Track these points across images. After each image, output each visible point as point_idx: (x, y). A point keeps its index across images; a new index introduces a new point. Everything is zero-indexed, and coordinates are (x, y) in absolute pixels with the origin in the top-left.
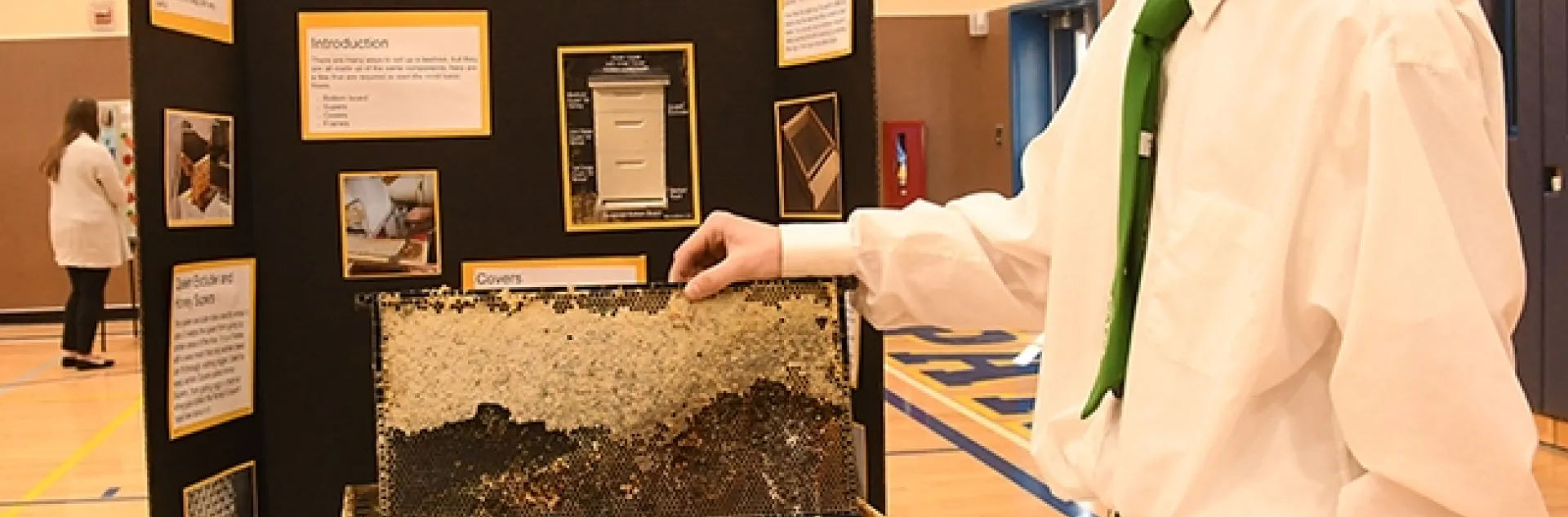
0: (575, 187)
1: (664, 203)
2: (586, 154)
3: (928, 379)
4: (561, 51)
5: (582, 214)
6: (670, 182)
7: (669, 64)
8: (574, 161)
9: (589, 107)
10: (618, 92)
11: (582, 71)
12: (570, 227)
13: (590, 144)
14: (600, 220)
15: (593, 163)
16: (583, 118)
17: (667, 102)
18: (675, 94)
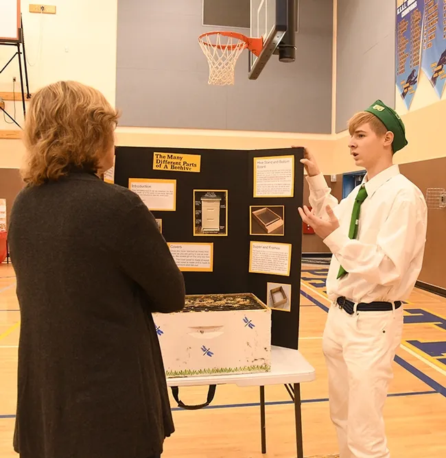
0: (196, 225)
1: (218, 230)
2: (199, 217)
3: (311, 285)
4: (194, 190)
5: (198, 231)
6: (220, 225)
7: (221, 195)
8: (196, 218)
9: (201, 205)
10: (208, 201)
11: (200, 196)
12: (195, 235)
13: (201, 214)
14: (202, 233)
15: (201, 219)
16: (199, 208)
17: (221, 204)
18: (222, 203)
